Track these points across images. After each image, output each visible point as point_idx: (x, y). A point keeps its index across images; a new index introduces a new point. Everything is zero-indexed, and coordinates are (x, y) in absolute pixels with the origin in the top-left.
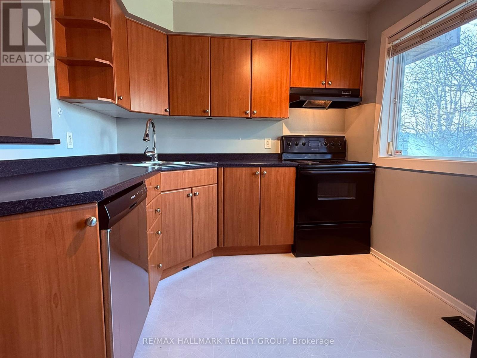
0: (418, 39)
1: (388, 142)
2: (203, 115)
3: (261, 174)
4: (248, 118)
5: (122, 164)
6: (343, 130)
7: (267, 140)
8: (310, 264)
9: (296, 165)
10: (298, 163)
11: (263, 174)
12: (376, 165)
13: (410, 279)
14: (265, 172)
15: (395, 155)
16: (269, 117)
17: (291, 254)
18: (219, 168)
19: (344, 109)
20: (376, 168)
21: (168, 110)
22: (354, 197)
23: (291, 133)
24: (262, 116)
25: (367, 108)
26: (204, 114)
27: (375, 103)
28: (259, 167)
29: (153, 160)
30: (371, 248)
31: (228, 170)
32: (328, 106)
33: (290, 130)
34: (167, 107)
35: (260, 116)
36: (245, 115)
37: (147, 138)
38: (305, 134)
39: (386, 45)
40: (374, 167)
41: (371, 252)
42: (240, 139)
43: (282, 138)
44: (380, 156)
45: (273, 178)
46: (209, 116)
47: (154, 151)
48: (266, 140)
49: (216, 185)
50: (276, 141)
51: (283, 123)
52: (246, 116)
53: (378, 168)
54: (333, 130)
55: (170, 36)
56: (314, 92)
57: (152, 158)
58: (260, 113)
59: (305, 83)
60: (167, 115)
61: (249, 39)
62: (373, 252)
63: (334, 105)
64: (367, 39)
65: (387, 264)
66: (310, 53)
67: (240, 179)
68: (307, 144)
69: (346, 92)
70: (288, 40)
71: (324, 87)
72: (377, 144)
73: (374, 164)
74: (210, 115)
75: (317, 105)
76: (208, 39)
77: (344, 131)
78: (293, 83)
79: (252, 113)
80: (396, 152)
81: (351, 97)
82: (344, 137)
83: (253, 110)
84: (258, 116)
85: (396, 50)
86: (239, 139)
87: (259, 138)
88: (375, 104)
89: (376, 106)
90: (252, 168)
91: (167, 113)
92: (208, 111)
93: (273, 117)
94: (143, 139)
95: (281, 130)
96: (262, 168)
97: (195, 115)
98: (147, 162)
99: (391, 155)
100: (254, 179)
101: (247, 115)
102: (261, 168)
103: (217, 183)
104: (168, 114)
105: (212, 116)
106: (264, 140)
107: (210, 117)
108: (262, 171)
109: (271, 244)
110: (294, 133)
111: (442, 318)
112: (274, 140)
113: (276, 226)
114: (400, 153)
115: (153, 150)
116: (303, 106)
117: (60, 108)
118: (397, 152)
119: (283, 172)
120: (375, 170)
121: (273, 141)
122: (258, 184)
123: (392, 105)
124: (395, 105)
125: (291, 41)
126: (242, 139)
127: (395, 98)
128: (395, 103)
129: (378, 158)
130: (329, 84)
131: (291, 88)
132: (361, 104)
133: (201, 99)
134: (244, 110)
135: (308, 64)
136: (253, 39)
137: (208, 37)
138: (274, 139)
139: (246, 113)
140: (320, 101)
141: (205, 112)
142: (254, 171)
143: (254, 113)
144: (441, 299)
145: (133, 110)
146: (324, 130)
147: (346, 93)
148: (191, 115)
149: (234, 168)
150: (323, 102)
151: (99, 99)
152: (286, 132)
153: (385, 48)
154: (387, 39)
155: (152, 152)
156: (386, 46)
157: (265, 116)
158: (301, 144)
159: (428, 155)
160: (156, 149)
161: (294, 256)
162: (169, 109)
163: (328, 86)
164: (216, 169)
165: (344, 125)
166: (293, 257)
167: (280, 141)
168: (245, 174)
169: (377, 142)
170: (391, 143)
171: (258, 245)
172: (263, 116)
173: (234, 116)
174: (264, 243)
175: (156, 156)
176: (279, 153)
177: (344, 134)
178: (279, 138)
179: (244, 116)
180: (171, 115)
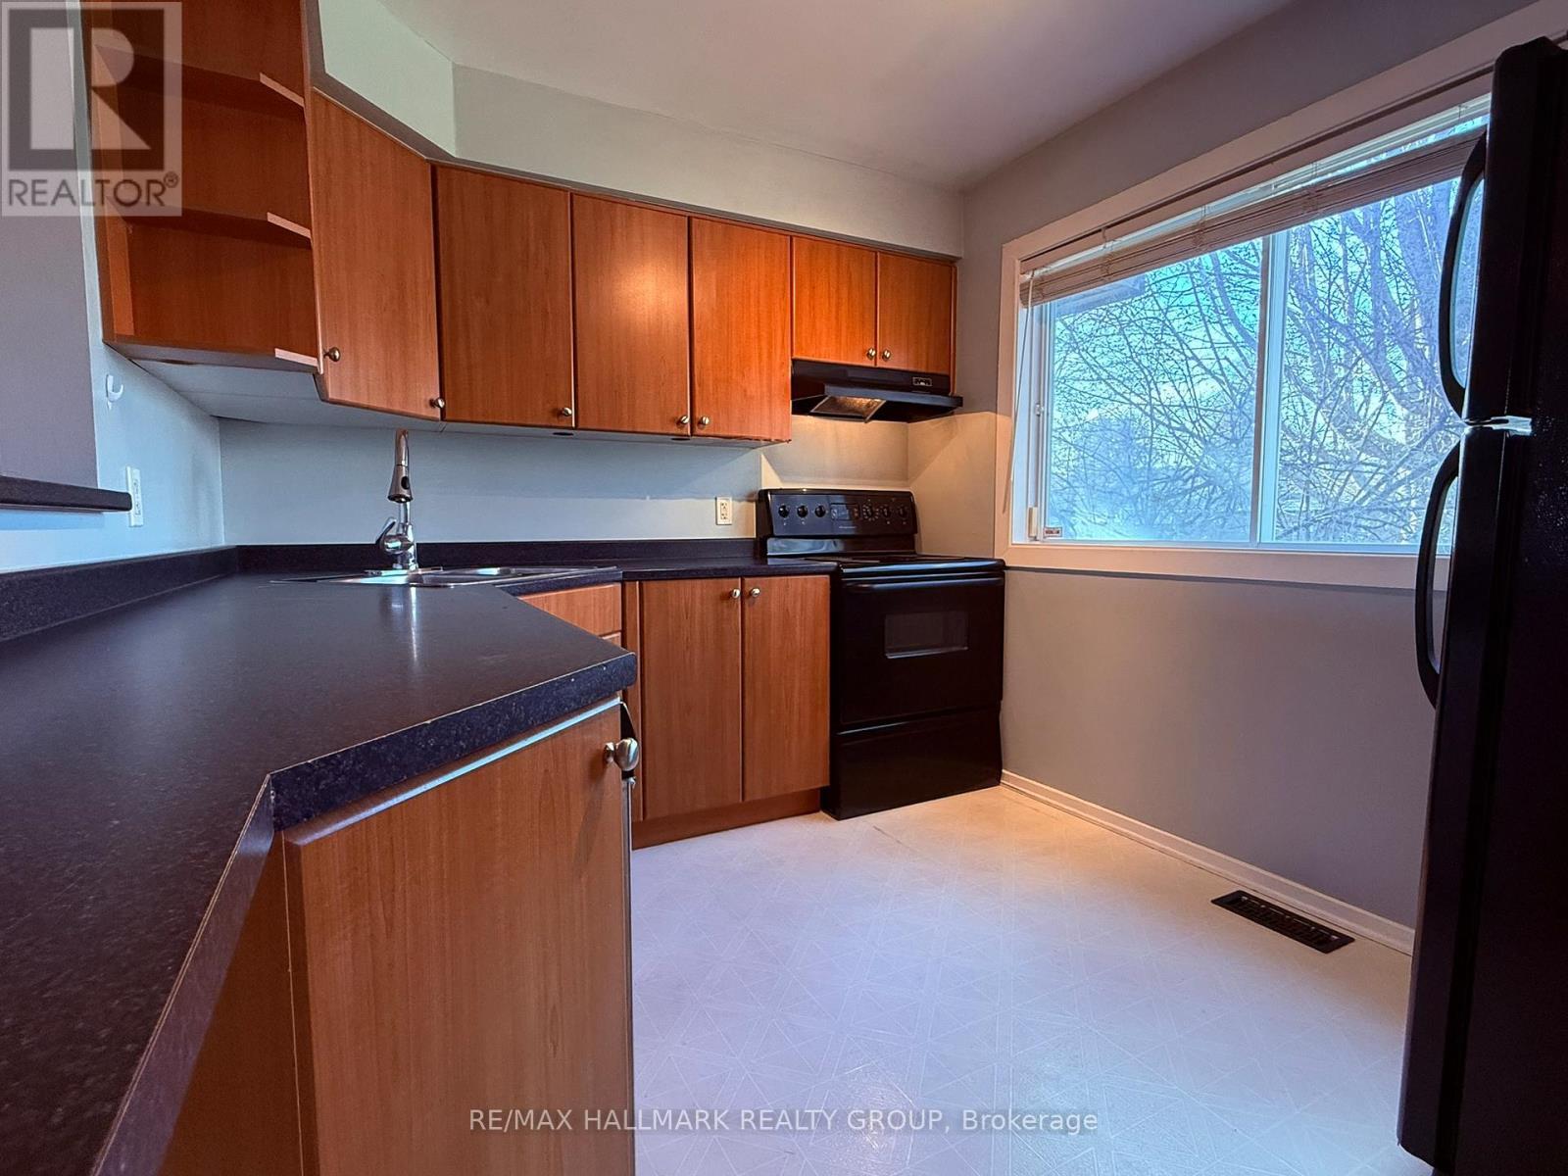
0: (1098, 273)
1: (1029, 506)
2: (553, 424)
3: (746, 595)
4: (681, 438)
5: (315, 581)
6: (904, 475)
7: (724, 502)
8: (883, 833)
9: (832, 569)
10: (835, 564)
11: (750, 594)
12: (1008, 564)
13: (1113, 830)
14: (757, 591)
15: (1044, 537)
16: (741, 438)
17: (822, 813)
18: (627, 583)
19: (904, 423)
20: (1005, 571)
21: (441, 403)
22: (964, 646)
23: (782, 481)
24: (721, 434)
25: (971, 425)
26: (555, 422)
27: (996, 412)
28: (737, 577)
29: (401, 564)
30: (1003, 771)
31: (653, 587)
32: (872, 413)
33: (781, 473)
34: (435, 394)
35: (717, 433)
36: (675, 430)
37: (405, 492)
38: (805, 487)
39: (1016, 276)
40: (1000, 569)
41: (1002, 781)
42: (648, 497)
43: (762, 498)
44: (1014, 542)
45: (774, 607)
46: (572, 428)
47: (406, 534)
48: (719, 501)
49: (619, 634)
50: (744, 503)
51: (763, 456)
52: (679, 431)
53: (1009, 572)
54: (881, 477)
55: (440, 171)
56: (850, 375)
57: (399, 558)
58: (715, 424)
59: (827, 352)
60: (437, 420)
61: (684, 213)
62: (1009, 778)
63: (887, 413)
64: (962, 255)
65: (1049, 804)
66: (838, 272)
67: (687, 614)
68: (827, 512)
69: (922, 381)
70: (786, 233)
71: (873, 365)
72: (1004, 511)
73: (1002, 561)
74: (574, 425)
75: (849, 411)
76: (566, 196)
77: (907, 479)
78: (800, 349)
79: (695, 422)
80: (1047, 532)
81: (932, 393)
82: (909, 494)
83: (698, 415)
84: (712, 433)
85: (1043, 290)
86: (645, 498)
87: (700, 495)
88: (993, 414)
89: (998, 420)
90: (720, 580)
91: (437, 414)
92: (570, 412)
93: (751, 435)
94: (387, 495)
95: (758, 472)
96: (747, 580)
97: (529, 423)
98: (384, 573)
99: (1035, 539)
100: (725, 610)
101: (682, 428)
102: (742, 581)
103: (620, 628)
104: (439, 416)
105: (580, 426)
106: (714, 501)
107: (576, 428)
108: (747, 589)
109: (775, 793)
110: (793, 482)
111: (1214, 902)
112: (740, 501)
113: (787, 742)
114: (1058, 532)
115: (401, 532)
116: (812, 411)
117: (111, 378)
118: (1049, 532)
119: (800, 590)
120: (1003, 575)
121: (737, 504)
122: (737, 627)
123: (1033, 417)
124: (1039, 420)
125: (792, 235)
126: (651, 498)
127: (1039, 403)
128: (1039, 416)
129: (1010, 546)
130: (884, 357)
131: (794, 361)
132: (952, 414)
133: (547, 375)
134: (673, 414)
135: (833, 301)
136: (693, 215)
137: (565, 190)
138: (739, 498)
139: (680, 423)
140: (859, 400)
141: (560, 413)
142: (726, 590)
143: (701, 422)
144: (1190, 863)
145: (335, 398)
146: (861, 476)
147: (922, 384)
148: (515, 422)
149: (669, 582)
150: (865, 401)
151: (280, 353)
152: (771, 480)
153: (1014, 283)
154: (1018, 262)
155: (399, 537)
156: (1016, 280)
157: (730, 434)
158: (813, 512)
159: (1126, 536)
160: (410, 527)
161: (830, 818)
162: (442, 397)
163: (881, 364)
164: (619, 585)
165: (906, 465)
166: (829, 820)
167: (754, 505)
168: (702, 598)
169: (1006, 508)
170: (1035, 510)
171: (741, 800)
172: (726, 434)
173: (647, 430)
174: (756, 793)
175: (411, 550)
176: (755, 536)
177: (908, 486)
178: (751, 495)
179: (675, 432)
180: (447, 417)
